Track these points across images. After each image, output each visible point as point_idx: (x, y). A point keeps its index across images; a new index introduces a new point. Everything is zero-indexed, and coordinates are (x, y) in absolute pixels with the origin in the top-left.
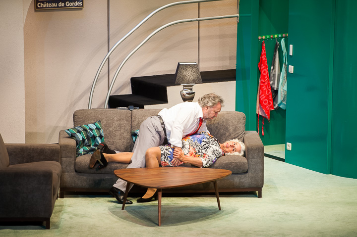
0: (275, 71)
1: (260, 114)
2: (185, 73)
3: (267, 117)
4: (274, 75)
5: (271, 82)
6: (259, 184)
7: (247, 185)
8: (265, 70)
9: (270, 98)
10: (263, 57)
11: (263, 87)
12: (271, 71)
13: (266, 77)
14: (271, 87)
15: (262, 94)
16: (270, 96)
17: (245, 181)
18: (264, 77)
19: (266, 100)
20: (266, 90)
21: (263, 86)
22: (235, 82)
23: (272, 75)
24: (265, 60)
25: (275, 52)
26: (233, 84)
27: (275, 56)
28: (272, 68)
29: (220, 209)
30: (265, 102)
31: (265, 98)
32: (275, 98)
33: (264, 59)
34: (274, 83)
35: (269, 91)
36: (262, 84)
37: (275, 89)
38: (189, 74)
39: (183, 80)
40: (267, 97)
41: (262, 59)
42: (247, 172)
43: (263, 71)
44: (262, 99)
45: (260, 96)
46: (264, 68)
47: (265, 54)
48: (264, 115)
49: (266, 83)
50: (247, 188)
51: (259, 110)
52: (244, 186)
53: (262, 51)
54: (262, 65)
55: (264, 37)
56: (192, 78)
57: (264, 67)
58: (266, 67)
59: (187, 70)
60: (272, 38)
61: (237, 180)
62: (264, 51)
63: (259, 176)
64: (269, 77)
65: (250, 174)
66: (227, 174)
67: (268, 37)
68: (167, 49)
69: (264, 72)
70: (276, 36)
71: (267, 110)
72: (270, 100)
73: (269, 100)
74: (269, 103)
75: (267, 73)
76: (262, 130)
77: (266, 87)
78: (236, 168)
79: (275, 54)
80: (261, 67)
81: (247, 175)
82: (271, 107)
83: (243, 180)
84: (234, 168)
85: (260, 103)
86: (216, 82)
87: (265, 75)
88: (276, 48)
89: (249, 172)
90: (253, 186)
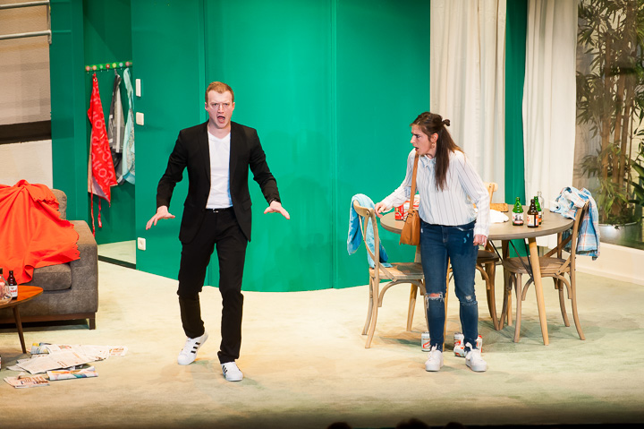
0: (116, 123)
1: (95, 192)
3: (106, 197)
4: (115, 129)
5: (111, 141)
6: (91, 307)
7: (70, 310)
8: (100, 121)
9: (110, 167)
10: (95, 100)
11: (98, 149)
12: (110, 122)
13: (101, 133)
14: (111, 148)
15: (96, 160)
16: (110, 163)
17: (68, 302)
18: (99, 133)
19: (103, 169)
20: (102, 154)
21: (97, 146)
22: (50, 141)
23: (111, 129)
24: (99, 105)
25: (115, 91)
26: (47, 145)
28: (111, 117)
29: (24, 351)
30: (102, 173)
31: (101, 167)
32: (118, 165)
33: (97, 103)
34: (115, 142)
35: (107, 155)
36: (95, 144)
37: (118, 151)
40: (105, 165)
41: (93, 102)
42: (70, 288)
43: (96, 123)
44: (96, 169)
45: (93, 163)
46: (97, 118)
47: (98, 95)
48: (100, 195)
49: (102, 143)
50: (70, 314)
51: (93, 187)
52: (65, 311)
53: (92, 90)
54: (94, 113)
55: (95, 68)
57: (97, 116)
58: (101, 116)
60: (109, 68)
61: (54, 301)
62: (97, 90)
63: (90, 294)
64: (107, 133)
65: (75, 291)
66: (36, 293)
67: (101, 67)
69: (98, 123)
70: (114, 65)
71: (104, 185)
72: (110, 169)
73: (108, 169)
74: (109, 175)
75: (104, 126)
76: (99, 219)
77: (103, 149)
78: (51, 282)
79: (115, 95)
80: (92, 116)
81: (71, 293)
82: (111, 180)
83: (64, 302)
84: (47, 282)
85: (93, 175)
86: (17, 142)
87: (101, 130)
88: (116, 84)
89: (74, 288)
90: (81, 310)
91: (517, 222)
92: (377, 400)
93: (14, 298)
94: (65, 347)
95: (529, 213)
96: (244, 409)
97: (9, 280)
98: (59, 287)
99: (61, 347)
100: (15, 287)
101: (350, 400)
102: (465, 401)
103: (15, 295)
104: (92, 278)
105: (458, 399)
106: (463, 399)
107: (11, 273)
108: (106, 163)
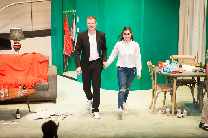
0: (73, 31)
1: (66, 54)
2: (14, 34)
3: (70, 55)
4: (73, 32)
5: (71, 37)
6: (55, 96)
7: (48, 97)
8: (68, 30)
10: (66, 23)
11: (67, 40)
12: (71, 30)
13: (68, 34)
14: (71, 39)
15: (66, 43)
16: (71, 44)
17: (47, 94)
18: (67, 34)
20: (68, 41)
22: (51, 36)
23: (71, 33)
24: (67, 25)
25: (73, 20)
26: (50, 38)
27: (73, 22)
28: (72, 28)
29: (30, 111)
30: (68, 47)
31: (68, 46)
32: (74, 45)
33: (67, 24)
34: (73, 37)
35: (70, 41)
36: (66, 38)
37: (74, 40)
38: (17, 34)
39: (13, 38)
40: (69, 45)
41: (65, 24)
42: (48, 89)
43: (66, 31)
44: (66, 46)
45: (65, 44)
46: (67, 29)
47: (67, 21)
48: (68, 55)
49: (68, 37)
50: (48, 98)
51: (65, 52)
52: (46, 97)
53: (65, 19)
54: (66, 27)
55: (66, 12)
56: (19, 36)
57: (66, 28)
58: (68, 28)
59: (15, 32)
60: (71, 12)
61: (42, 94)
62: (67, 19)
63: (54, 92)
64: (70, 34)
65: (49, 90)
67: (69, 11)
68: (13, 18)
69: (67, 31)
70: (73, 11)
71: (69, 52)
72: (71, 46)
73: (70, 46)
74: (71, 48)
75: (69, 32)
76: (67, 63)
77: (68, 39)
78: (41, 87)
79: (73, 21)
80: (65, 28)
81: (48, 91)
82: (71, 50)
83: (46, 94)
84: (40, 87)
85: (65, 48)
86: (40, 37)
87: (68, 33)
88: (73, 17)
89: (49, 89)
90: (51, 97)
91: (200, 71)
92: (144, 134)
93: (25, 94)
94: (43, 111)
95: (204, 68)
96: (97, 136)
97: (23, 88)
98: (44, 89)
99: (41, 111)
100: (26, 90)
101: (135, 134)
102: (176, 135)
103: (25, 93)
104: (55, 86)
105: (173, 134)
106: (175, 134)
107: (24, 85)
108: (69, 44)
